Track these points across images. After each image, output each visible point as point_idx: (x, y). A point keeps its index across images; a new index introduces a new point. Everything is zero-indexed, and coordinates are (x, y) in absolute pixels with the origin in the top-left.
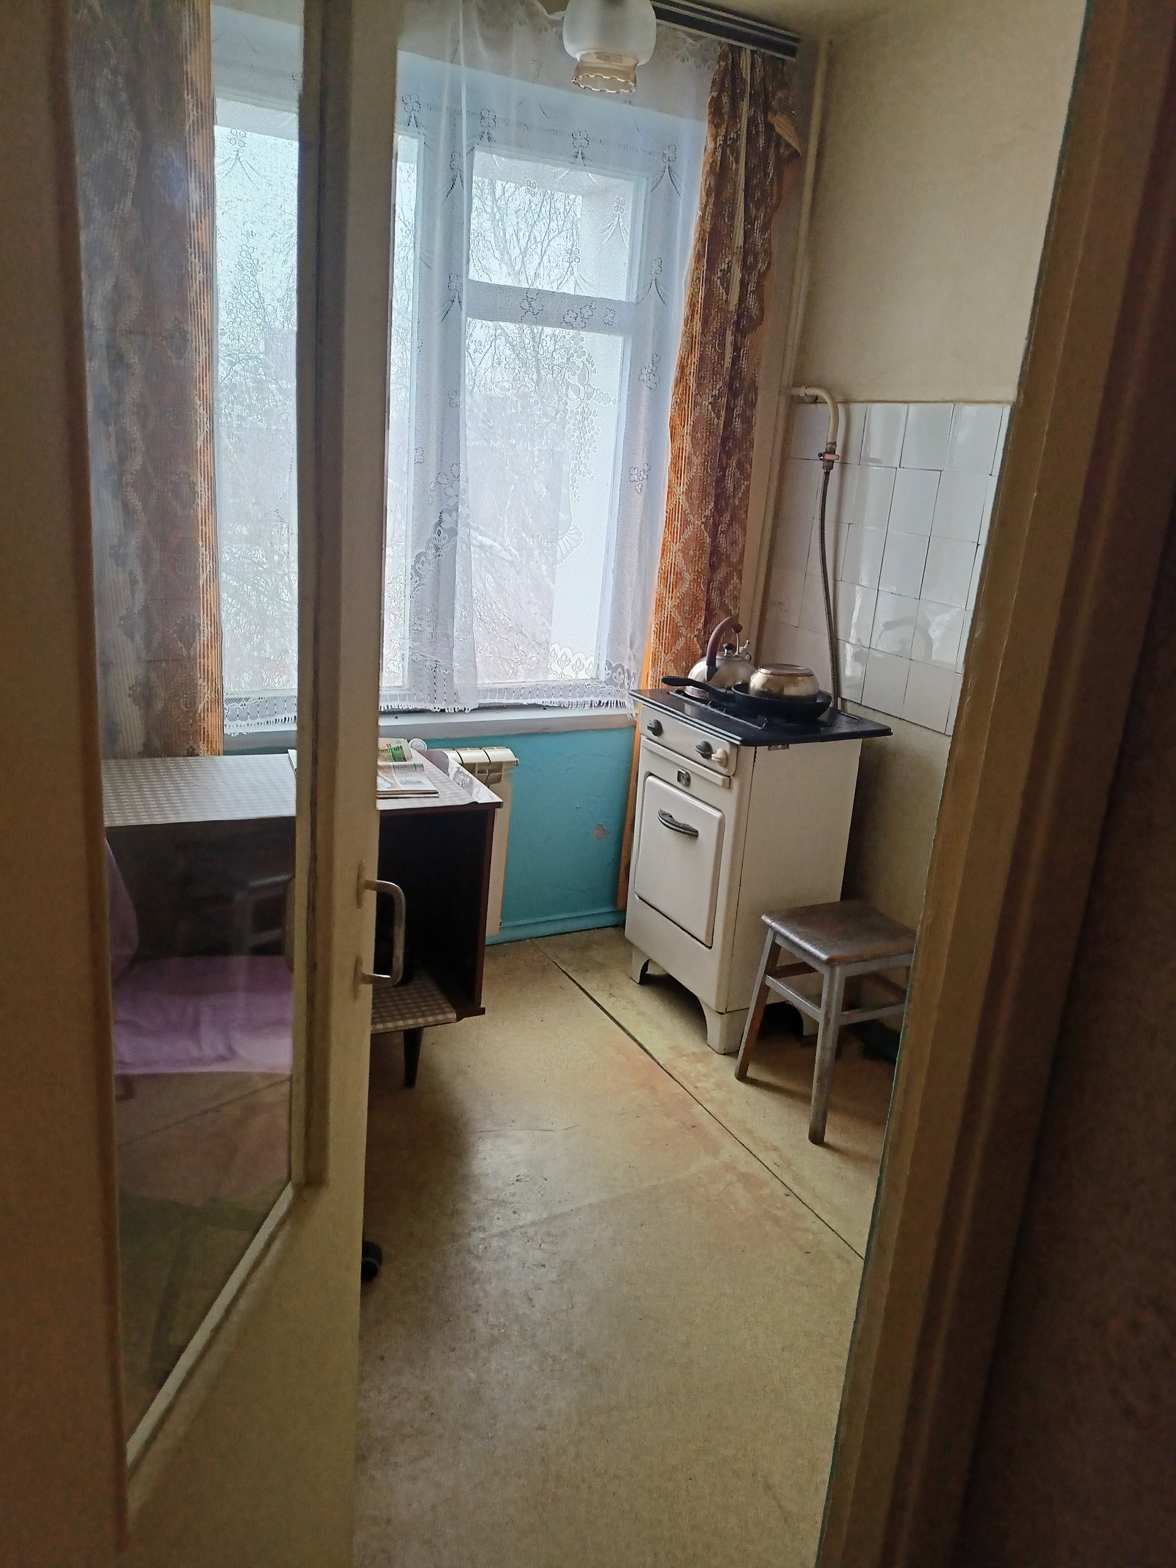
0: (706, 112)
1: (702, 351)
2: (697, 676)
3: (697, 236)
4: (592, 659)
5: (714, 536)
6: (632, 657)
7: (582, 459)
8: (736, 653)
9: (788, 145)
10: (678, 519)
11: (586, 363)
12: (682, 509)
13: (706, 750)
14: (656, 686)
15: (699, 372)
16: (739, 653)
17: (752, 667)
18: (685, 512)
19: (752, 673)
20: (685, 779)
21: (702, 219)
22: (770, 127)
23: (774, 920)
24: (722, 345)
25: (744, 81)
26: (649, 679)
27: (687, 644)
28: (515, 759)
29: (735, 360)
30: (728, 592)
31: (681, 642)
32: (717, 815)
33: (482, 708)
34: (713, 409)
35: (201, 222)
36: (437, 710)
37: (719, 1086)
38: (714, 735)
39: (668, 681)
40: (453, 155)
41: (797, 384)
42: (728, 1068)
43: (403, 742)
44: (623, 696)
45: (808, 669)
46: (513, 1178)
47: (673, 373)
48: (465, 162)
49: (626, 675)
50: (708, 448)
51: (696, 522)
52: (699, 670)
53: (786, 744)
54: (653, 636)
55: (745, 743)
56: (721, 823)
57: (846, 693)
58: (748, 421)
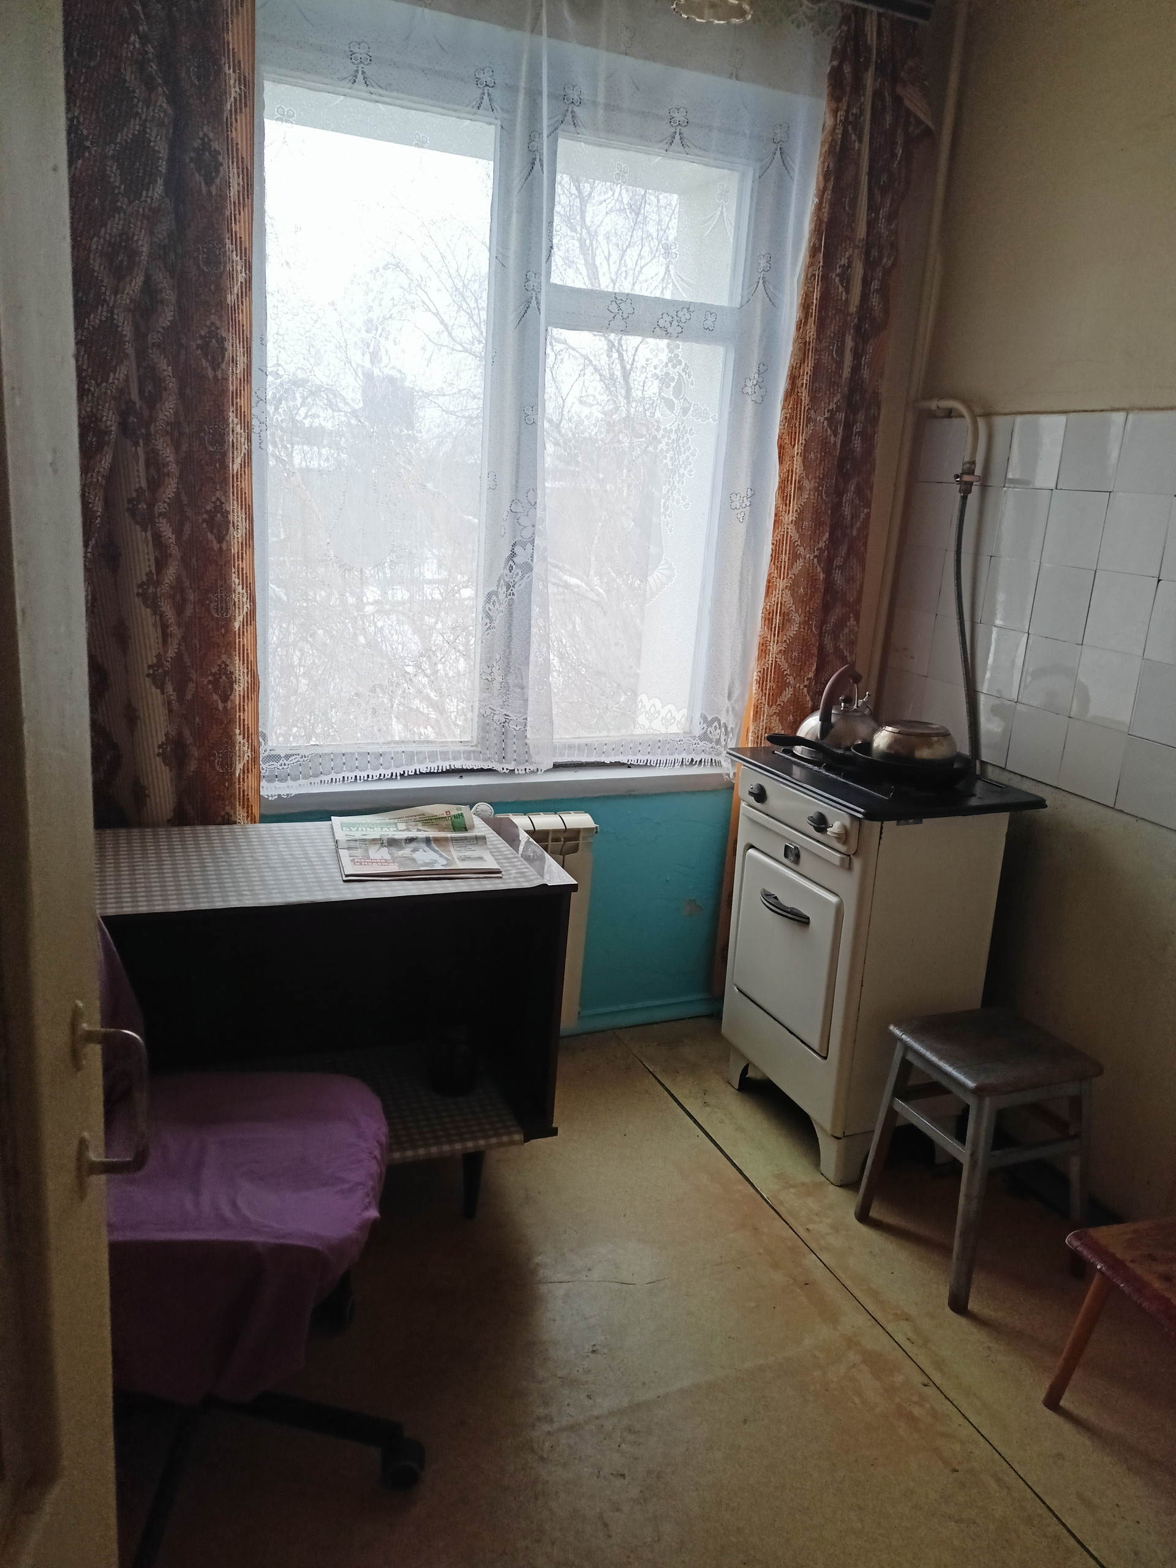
0: (824, 87)
1: (817, 359)
2: (807, 734)
3: (813, 226)
4: (685, 711)
5: (828, 572)
6: (730, 709)
7: (676, 483)
8: (855, 707)
9: (919, 122)
10: (786, 551)
11: (682, 373)
12: (790, 540)
13: (821, 823)
14: (757, 743)
15: (813, 383)
16: (857, 706)
17: (873, 724)
18: (794, 543)
19: (875, 731)
20: (793, 855)
21: (819, 207)
22: (898, 100)
23: (905, 1032)
24: (841, 352)
25: (869, 49)
26: (750, 734)
27: (795, 695)
28: (594, 825)
29: (856, 369)
30: (843, 636)
31: (788, 693)
32: (833, 899)
33: (558, 767)
34: (830, 425)
35: (240, 214)
36: (505, 770)
37: (835, 1228)
38: (831, 805)
39: (774, 739)
40: (533, 134)
41: (928, 395)
42: (845, 1205)
43: (465, 809)
44: (719, 754)
45: (943, 728)
46: (588, 1347)
47: (782, 384)
48: (545, 144)
49: (723, 730)
50: (824, 470)
51: (808, 556)
52: (811, 726)
53: (917, 816)
54: (755, 686)
55: (869, 816)
56: (839, 910)
57: (986, 755)
58: (868, 439)
